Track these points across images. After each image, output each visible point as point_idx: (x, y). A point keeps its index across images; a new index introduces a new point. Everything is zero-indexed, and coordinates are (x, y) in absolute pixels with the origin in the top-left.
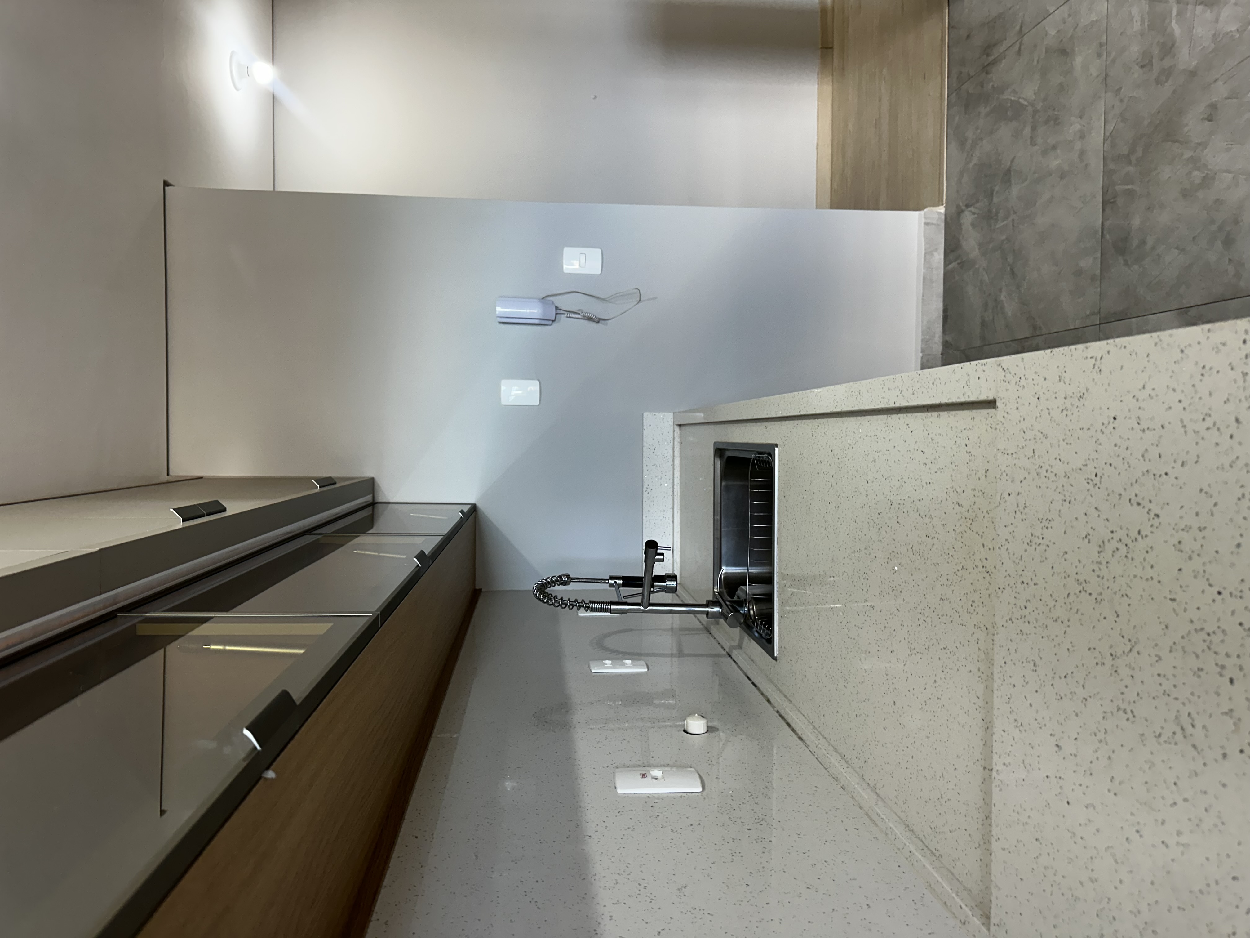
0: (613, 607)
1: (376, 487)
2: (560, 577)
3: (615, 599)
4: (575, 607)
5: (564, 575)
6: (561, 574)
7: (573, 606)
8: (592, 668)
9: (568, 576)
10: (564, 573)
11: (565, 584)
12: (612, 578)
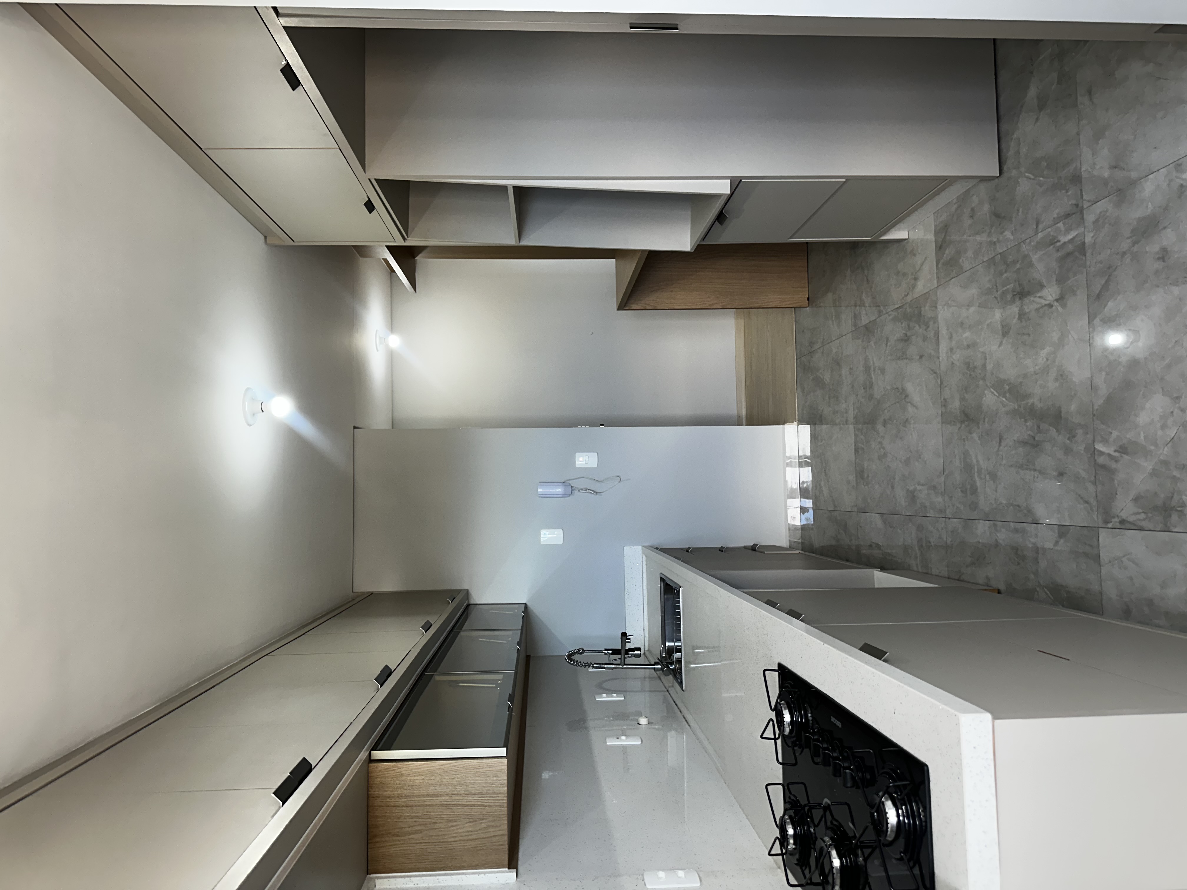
0: (605, 666)
1: (469, 595)
2: (578, 650)
3: (607, 662)
4: (587, 667)
5: (580, 649)
6: (579, 648)
7: (586, 666)
8: (596, 698)
9: (582, 649)
10: (581, 647)
11: (581, 653)
12: (606, 650)
